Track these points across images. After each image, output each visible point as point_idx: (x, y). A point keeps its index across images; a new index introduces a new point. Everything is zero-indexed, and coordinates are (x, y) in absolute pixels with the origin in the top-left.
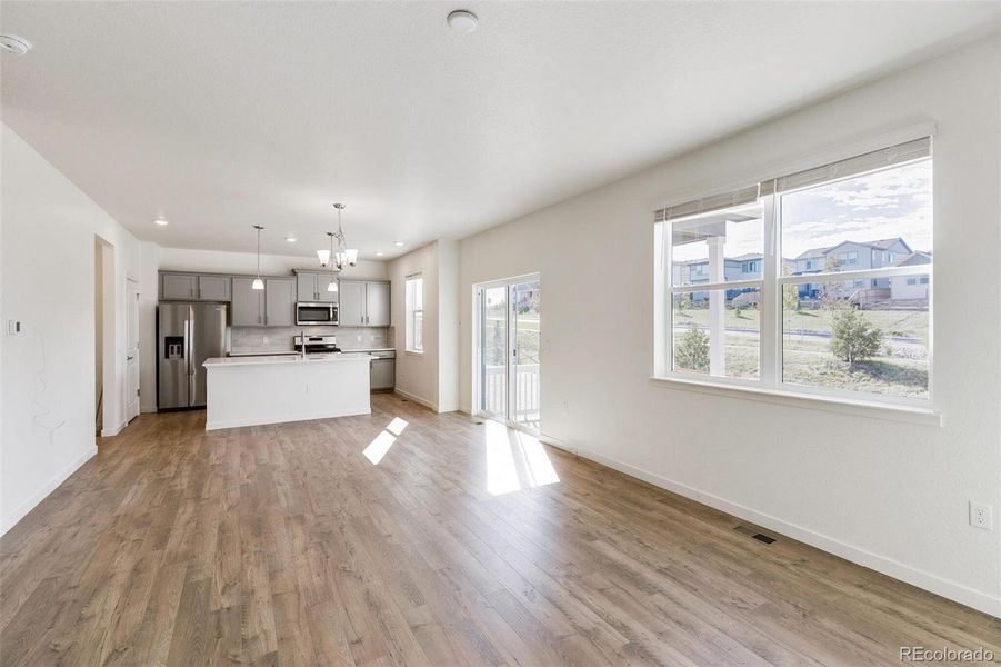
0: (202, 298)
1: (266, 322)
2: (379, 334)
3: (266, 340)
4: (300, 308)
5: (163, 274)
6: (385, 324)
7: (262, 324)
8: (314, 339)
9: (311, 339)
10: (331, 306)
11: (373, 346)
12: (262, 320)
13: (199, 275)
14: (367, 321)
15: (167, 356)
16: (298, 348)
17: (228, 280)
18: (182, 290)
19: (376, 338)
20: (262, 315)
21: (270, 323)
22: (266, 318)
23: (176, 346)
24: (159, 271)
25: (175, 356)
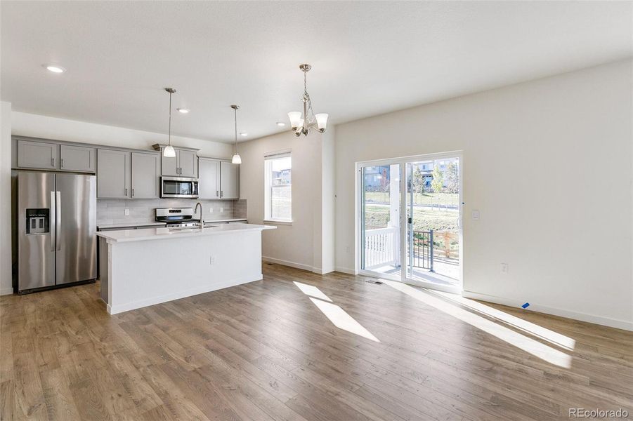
0: (63, 169)
1: (132, 195)
2: (227, 206)
3: (128, 212)
4: (165, 181)
5: (17, 140)
6: (234, 197)
7: (128, 197)
8: (174, 211)
9: (170, 211)
10: (193, 180)
11: (223, 216)
12: (128, 193)
13: (60, 144)
14: (221, 196)
15: (28, 231)
16: (159, 219)
17: (93, 151)
18: (41, 158)
19: (225, 210)
20: (128, 187)
21: (135, 196)
22: (132, 190)
23: (37, 220)
24: (12, 136)
25: (37, 231)
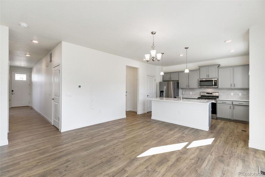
0: (171, 80)
1: (189, 87)
2: (245, 93)
3: (191, 93)
4: (200, 81)
6: (247, 87)
8: (208, 94)
9: (207, 93)
10: (213, 79)
11: (241, 98)
12: (187, 86)
14: (235, 86)
17: (178, 74)
18: (167, 78)
19: (243, 94)
21: (191, 87)
22: (189, 85)
